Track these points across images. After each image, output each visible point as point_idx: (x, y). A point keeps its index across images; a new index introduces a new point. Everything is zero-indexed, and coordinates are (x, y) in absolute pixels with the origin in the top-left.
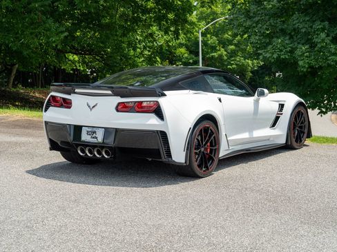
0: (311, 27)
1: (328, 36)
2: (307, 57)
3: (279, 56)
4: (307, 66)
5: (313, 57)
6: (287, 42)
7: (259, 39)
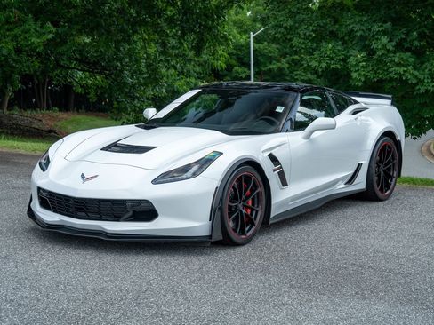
0: (370, 30)
1: (391, 40)
2: (362, 67)
3: (329, 65)
4: (363, 79)
5: (370, 68)
6: (339, 48)
7: (304, 43)
